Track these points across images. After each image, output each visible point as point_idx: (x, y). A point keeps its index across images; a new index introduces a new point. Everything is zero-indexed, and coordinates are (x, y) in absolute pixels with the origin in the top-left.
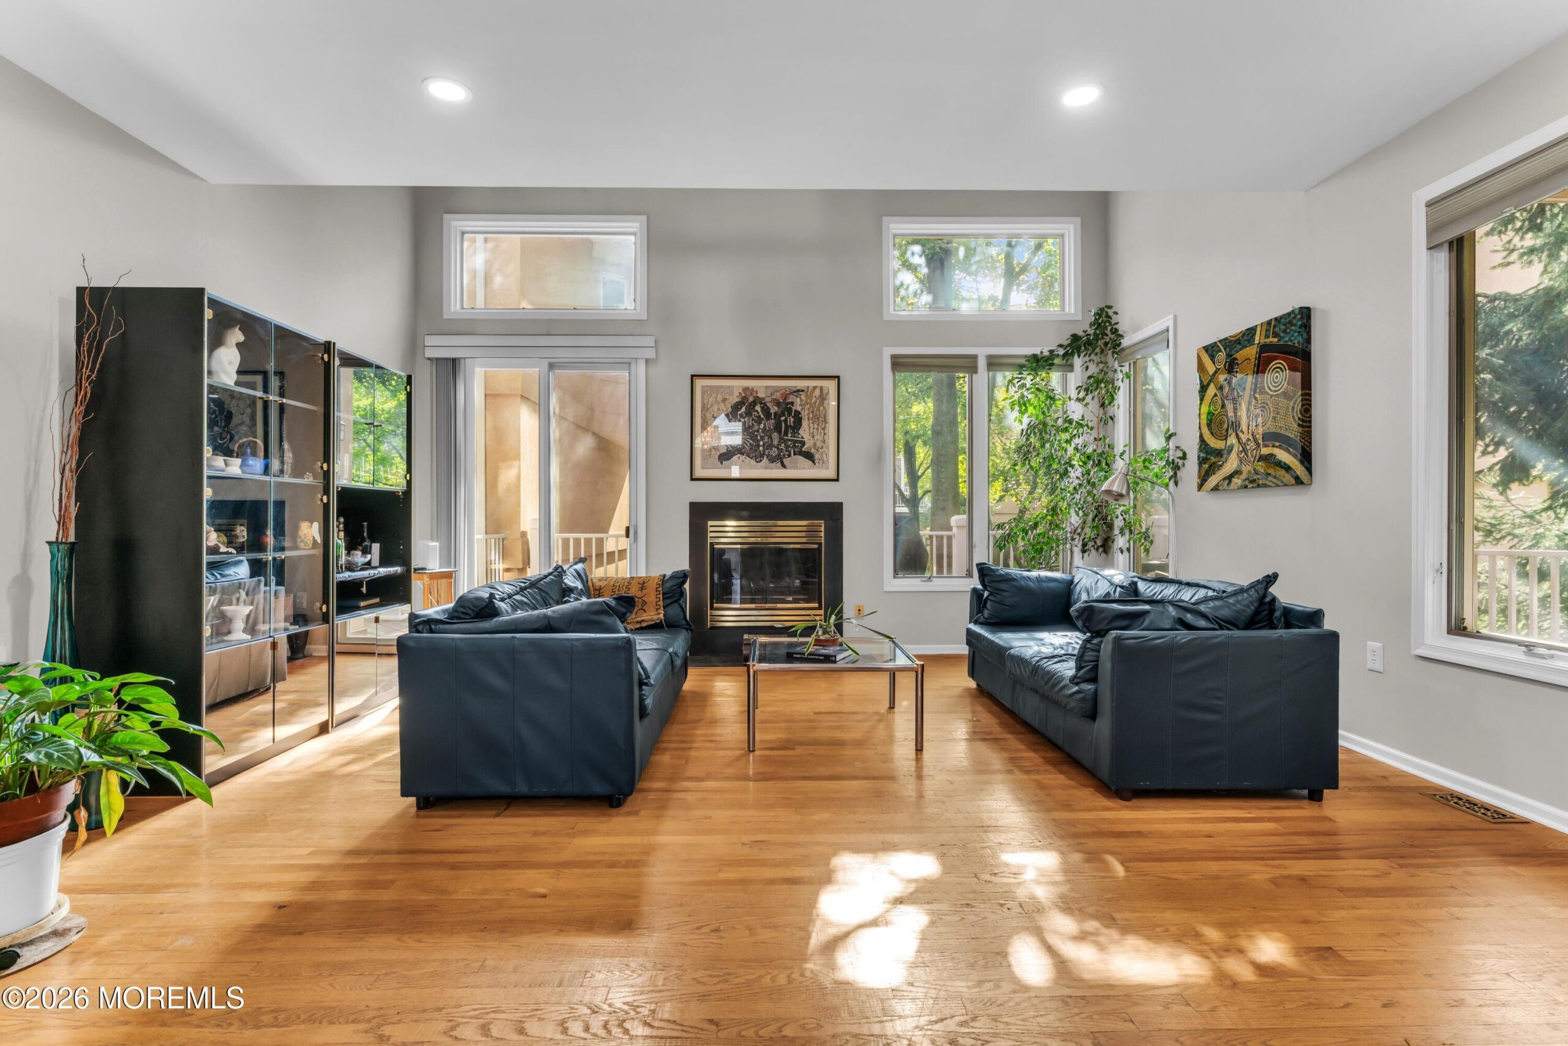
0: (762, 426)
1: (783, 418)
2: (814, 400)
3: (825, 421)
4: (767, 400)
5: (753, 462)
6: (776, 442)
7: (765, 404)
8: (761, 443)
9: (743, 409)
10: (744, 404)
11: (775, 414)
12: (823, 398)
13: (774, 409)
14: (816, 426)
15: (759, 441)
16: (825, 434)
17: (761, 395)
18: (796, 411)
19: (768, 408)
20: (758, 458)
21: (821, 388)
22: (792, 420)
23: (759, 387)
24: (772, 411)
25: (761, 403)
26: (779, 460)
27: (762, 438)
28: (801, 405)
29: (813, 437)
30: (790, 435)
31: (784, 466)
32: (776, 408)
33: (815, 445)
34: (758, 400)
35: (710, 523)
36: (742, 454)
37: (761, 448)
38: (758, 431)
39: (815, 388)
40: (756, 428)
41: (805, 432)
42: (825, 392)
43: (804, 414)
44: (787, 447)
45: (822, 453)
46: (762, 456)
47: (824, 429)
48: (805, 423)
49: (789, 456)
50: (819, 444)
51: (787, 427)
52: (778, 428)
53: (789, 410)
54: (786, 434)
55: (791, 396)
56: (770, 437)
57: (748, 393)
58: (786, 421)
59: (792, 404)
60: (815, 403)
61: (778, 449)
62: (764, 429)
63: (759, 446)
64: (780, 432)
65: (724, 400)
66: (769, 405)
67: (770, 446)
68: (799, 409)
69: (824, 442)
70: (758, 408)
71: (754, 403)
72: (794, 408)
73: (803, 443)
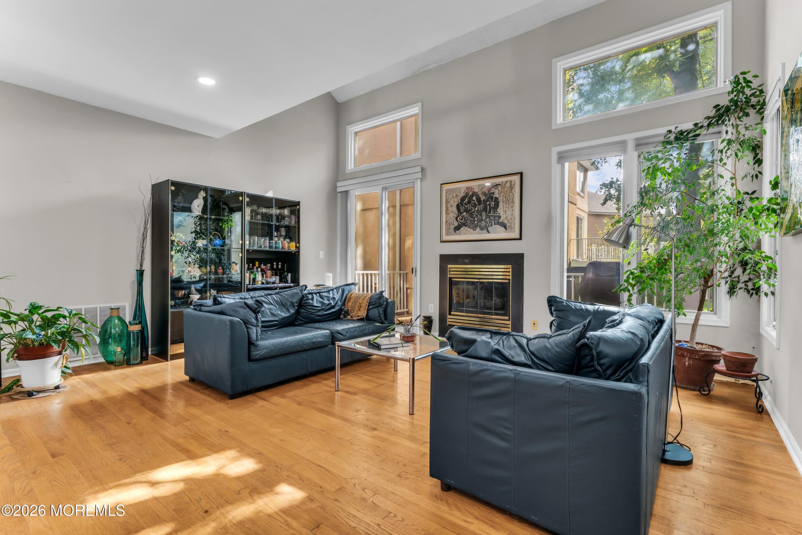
0: (476, 209)
1: (488, 203)
2: (506, 190)
3: (513, 202)
4: (479, 193)
5: (471, 230)
6: (484, 218)
7: (478, 196)
8: (476, 219)
9: (467, 200)
10: (467, 197)
11: (484, 200)
12: (512, 187)
13: (483, 198)
14: (507, 206)
15: (475, 218)
16: (513, 210)
17: (476, 191)
18: (495, 197)
19: (480, 198)
20: (474, 228)
21: (511, 181)
22: (493, 203)
23: (475, 186)
24: (482, 199)
25: (476, 195)
26: (485, 228)
27: (477, 216)
28: (498, 194)
29: (506, 213)
30: (492, 213)
31: (488, 232)
32: (484, 197)
33: (507, 218)
34: (474, 194)
35: (449, 266)
36: (466, 226)
37: (476, 222)
38: (474, 212)
39: (507, 182)
40: (473, 210)
41: (500, 210)
42: (513, 183)
43: (500, 199)
44: (490, 220)
45: (511, 223)
46: (476, 226)
47: (512, 207)
48: (501, 204)
49: (492, 225)
50: (509, 217)
51: (490, 208)
52: (485, 209)
53: (492, 198)
54: (490, 212)
55: (493, 189)
56: (481, 215)
57: (469, 190)
58: (490, 204)
59: (493, 193)
60: (507, 191)
61: (485, 222)
62: (478, 211)
63: (475, 221)
64: (486, 212)
65: (457, 196)
66: (480, 196)
67: (481, 220)
68: (497, 196)
69: (512, 215)
70: (474, 198)
71: (472, 196)
72: (494, 196)
73: (500, 217)
